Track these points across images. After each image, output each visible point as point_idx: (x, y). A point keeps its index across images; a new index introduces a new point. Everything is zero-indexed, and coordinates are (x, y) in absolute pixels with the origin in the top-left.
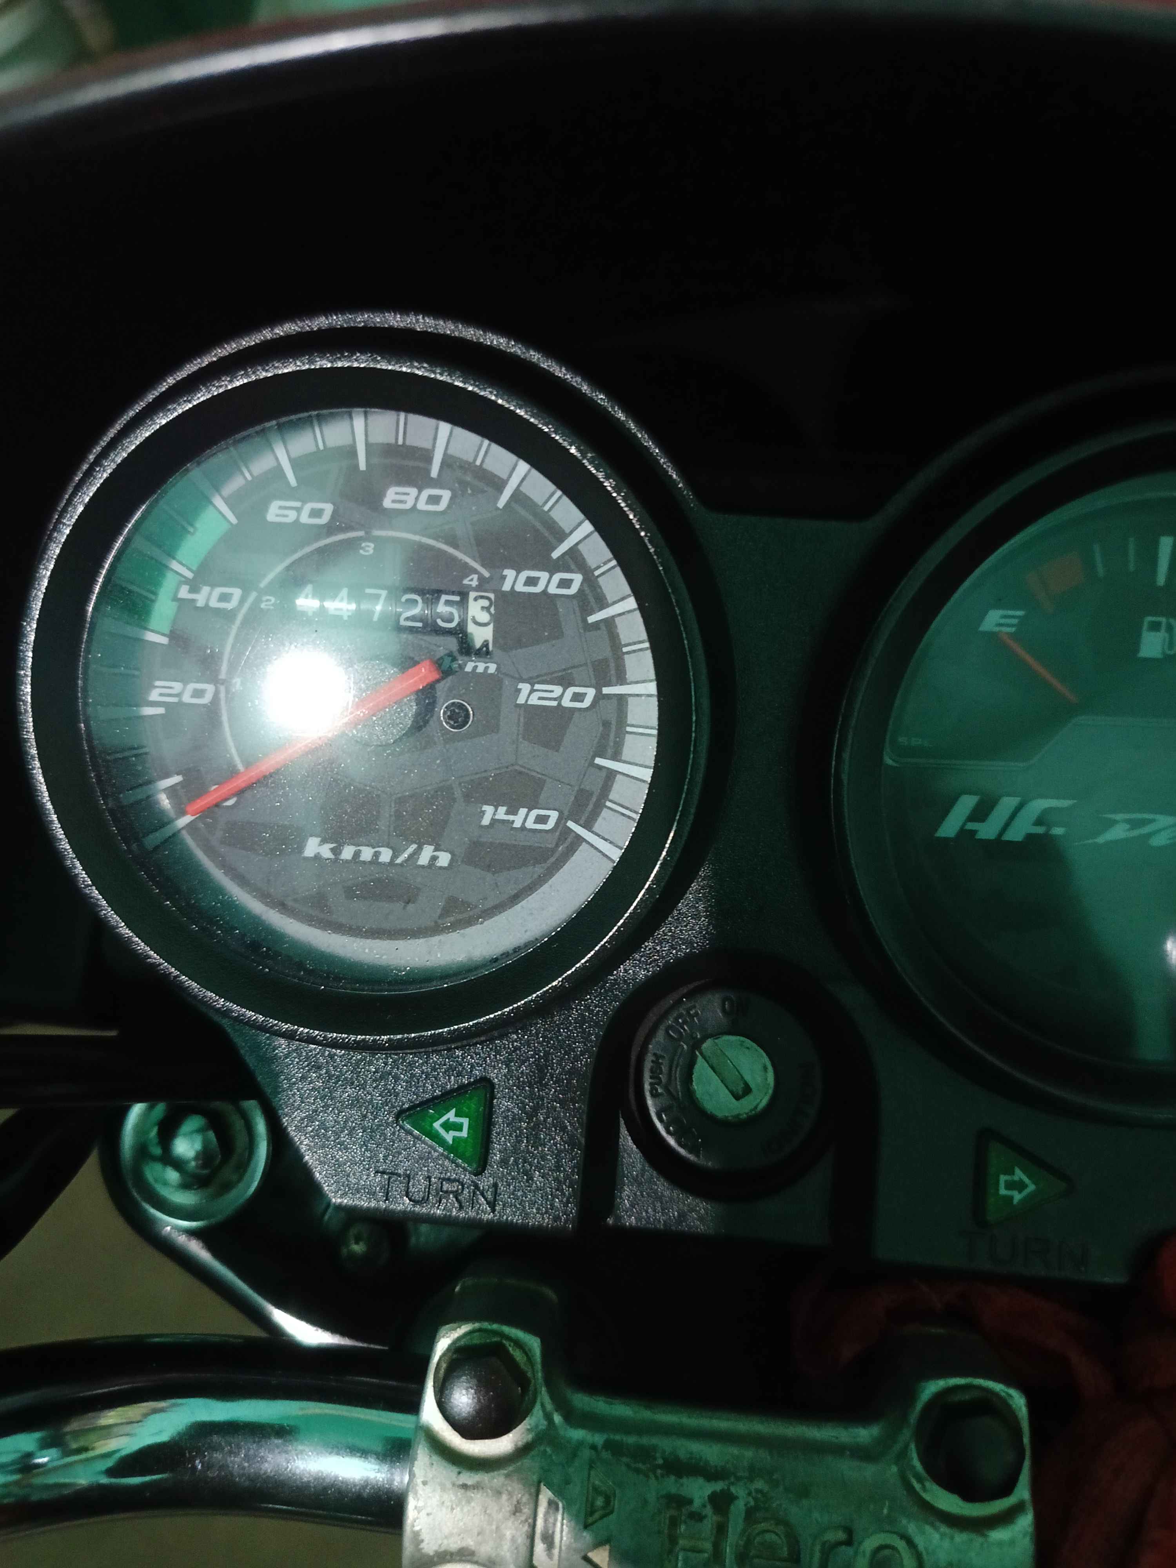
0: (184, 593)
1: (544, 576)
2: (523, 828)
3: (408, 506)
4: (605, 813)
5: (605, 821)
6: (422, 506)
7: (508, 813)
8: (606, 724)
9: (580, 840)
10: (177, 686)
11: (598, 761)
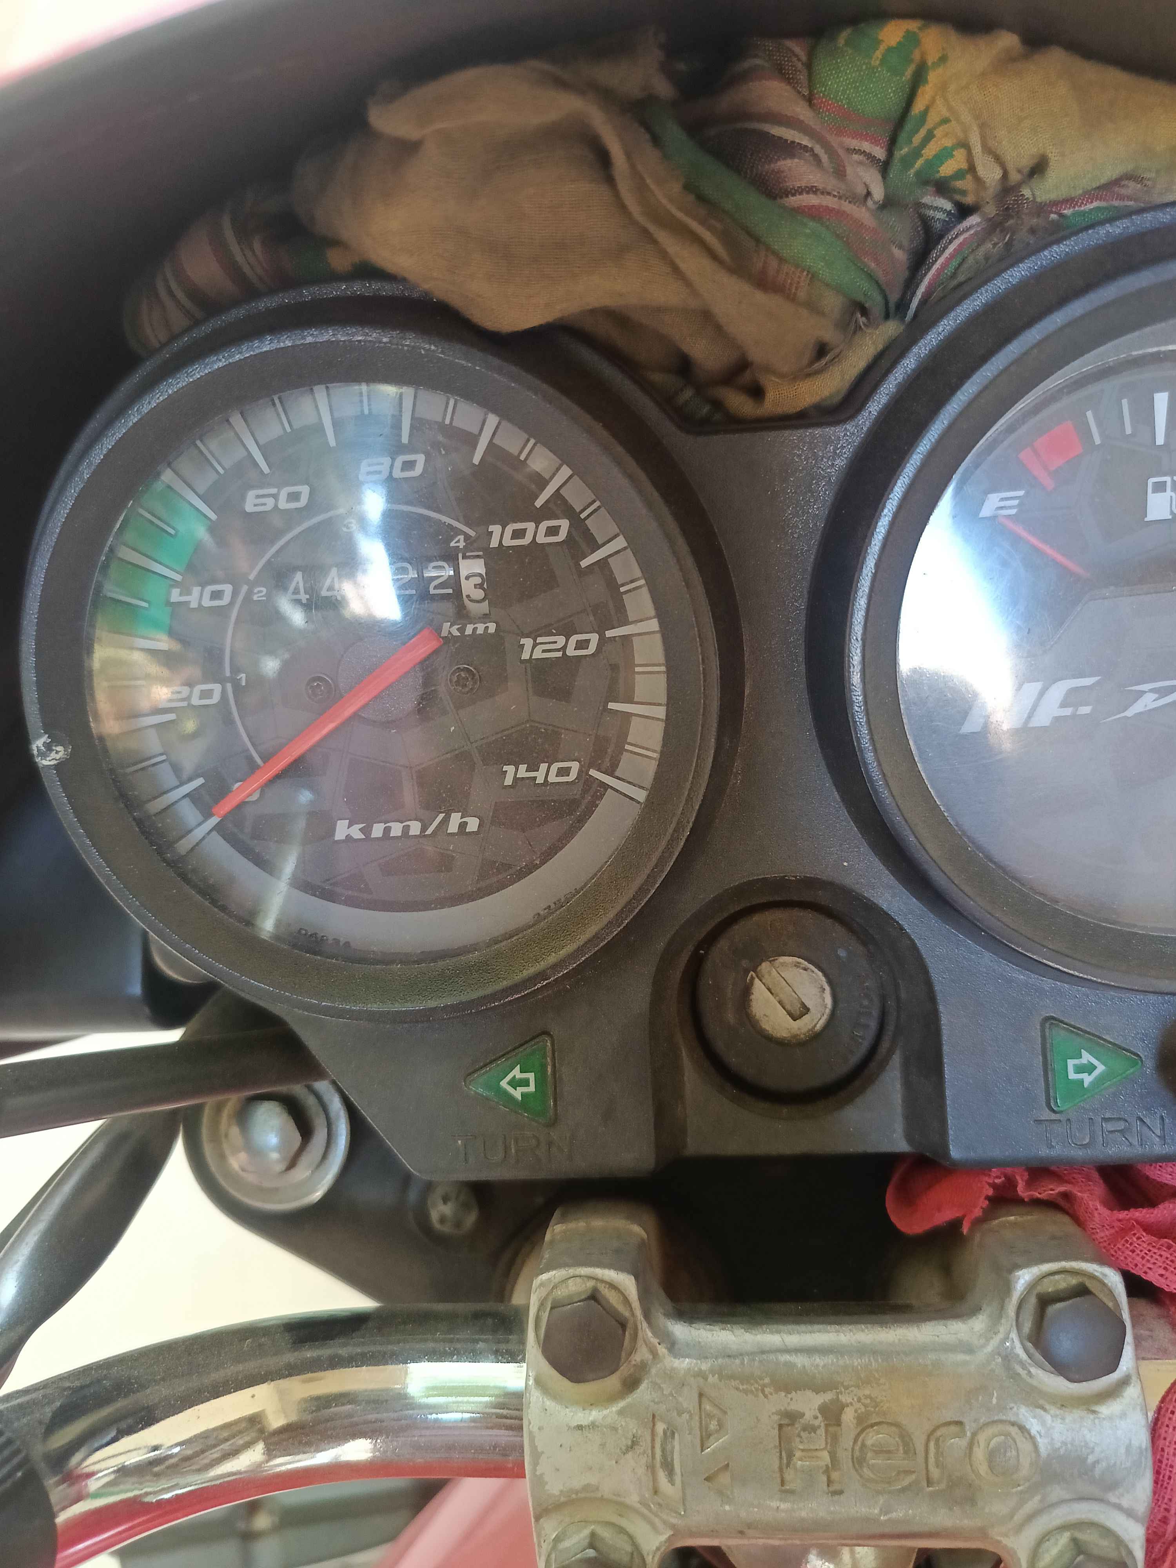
0: (176, 596)
1: (530, 526)
2: (546, 783)
3: (384, 475)
4: (626, 757)
5: (627, 765)
6: (397, 473)
7: (529, 770)
8: (614, 668)
9: (604, 787)
10: (184, 690)
11: (611, 705)
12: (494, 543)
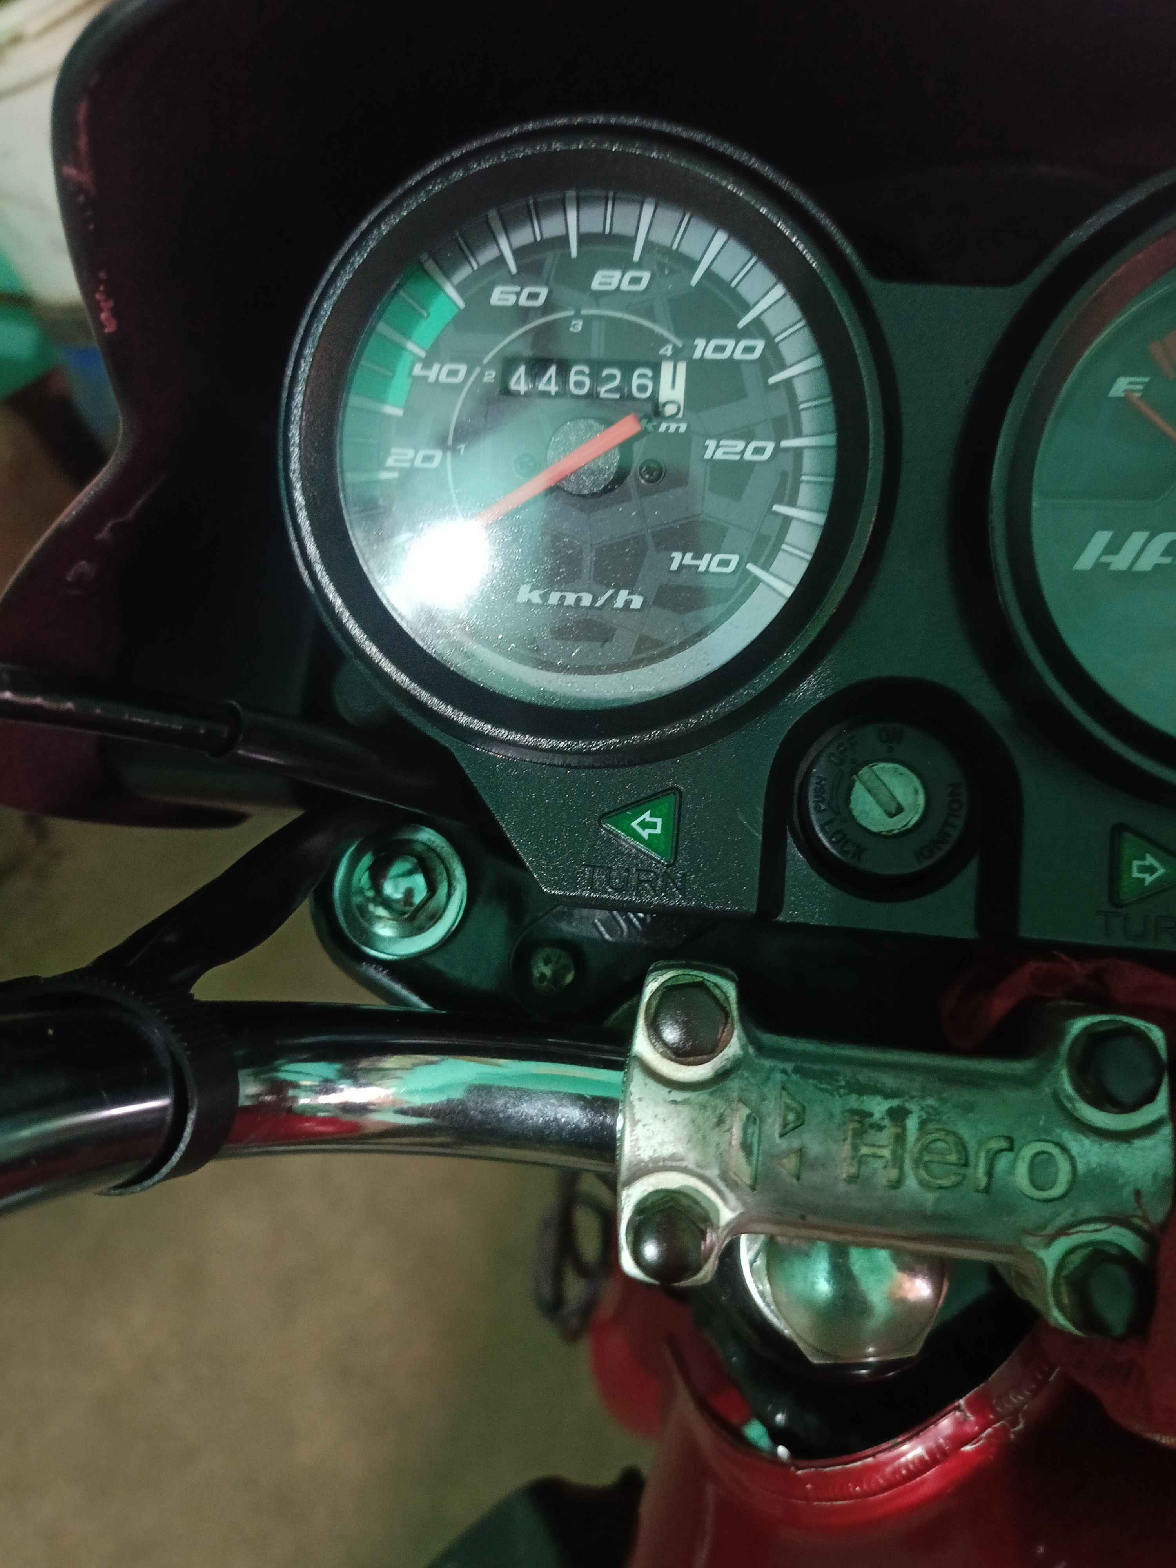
0: (418, 370)
1: (730, 343)
2: (707, 571)
3: (613, 286)
4: (781, 555)
5: (781, 562)
6: (625, 286)
7: (694, 558)
8: (784, 474)
9: (757, 581)
10: (410, 453)
11: (777, 508)
12: (697, 355)
